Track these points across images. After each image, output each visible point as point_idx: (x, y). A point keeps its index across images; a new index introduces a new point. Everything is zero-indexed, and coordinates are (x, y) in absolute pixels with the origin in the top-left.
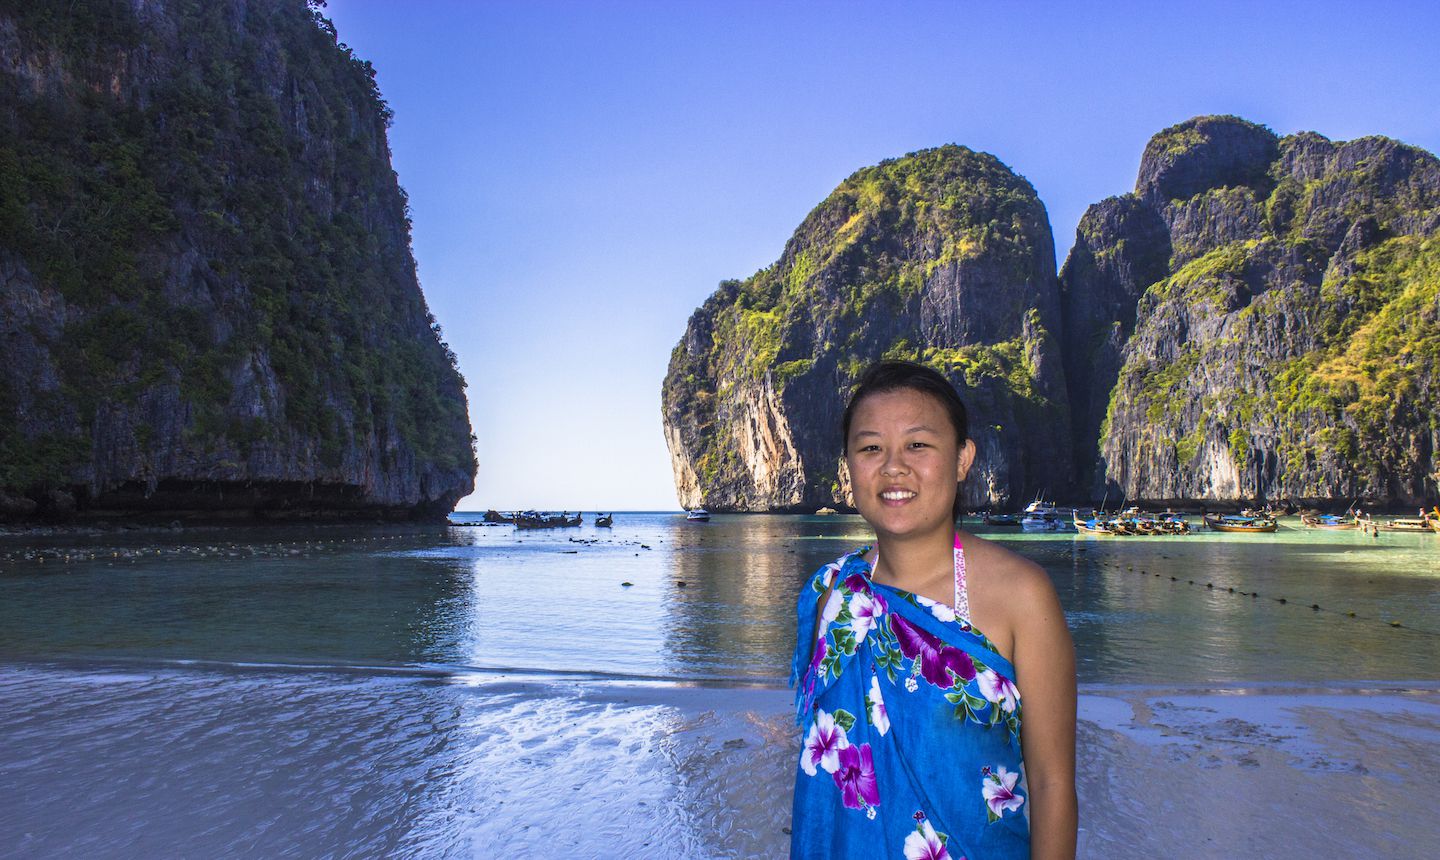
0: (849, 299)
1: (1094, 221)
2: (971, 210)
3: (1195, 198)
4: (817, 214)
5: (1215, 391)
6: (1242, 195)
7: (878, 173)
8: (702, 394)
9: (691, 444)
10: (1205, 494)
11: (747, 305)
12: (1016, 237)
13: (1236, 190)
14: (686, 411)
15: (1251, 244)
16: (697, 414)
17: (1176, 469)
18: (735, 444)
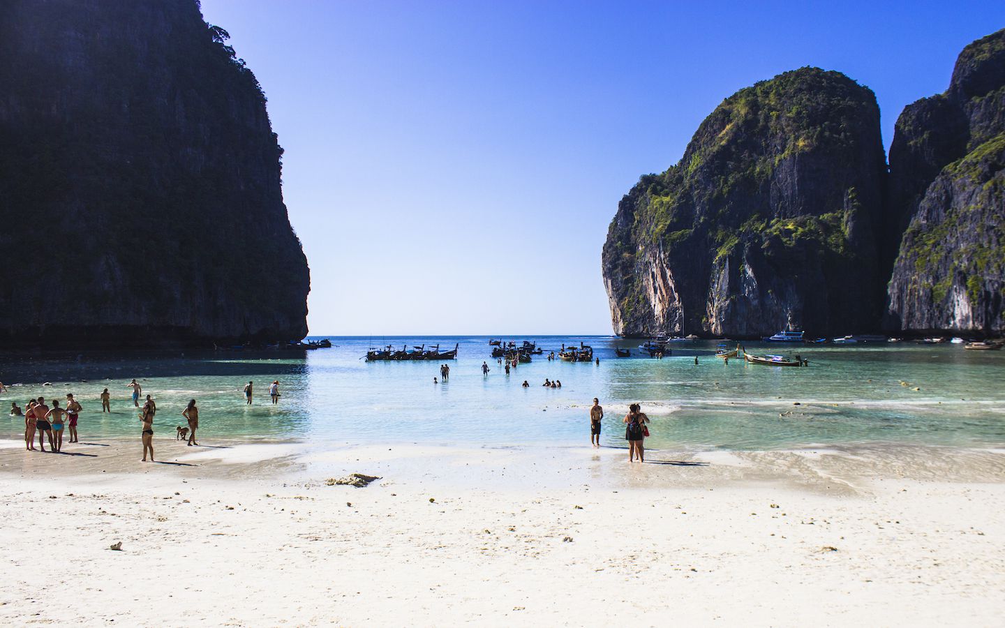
0: (719, 185)
1: (907, 118)
2: (809, 116)
3: (989, 95)
4: (706, 124)
5: (962, 246)
7: (750, 92)
8: (626, 255)
9: (618, 290)
10: (951, 326)
11: (655, 192)
12: (842, 134)
14: (615, 267)
16: (622, 269)
17: (931, 306)
18: (644, 290)
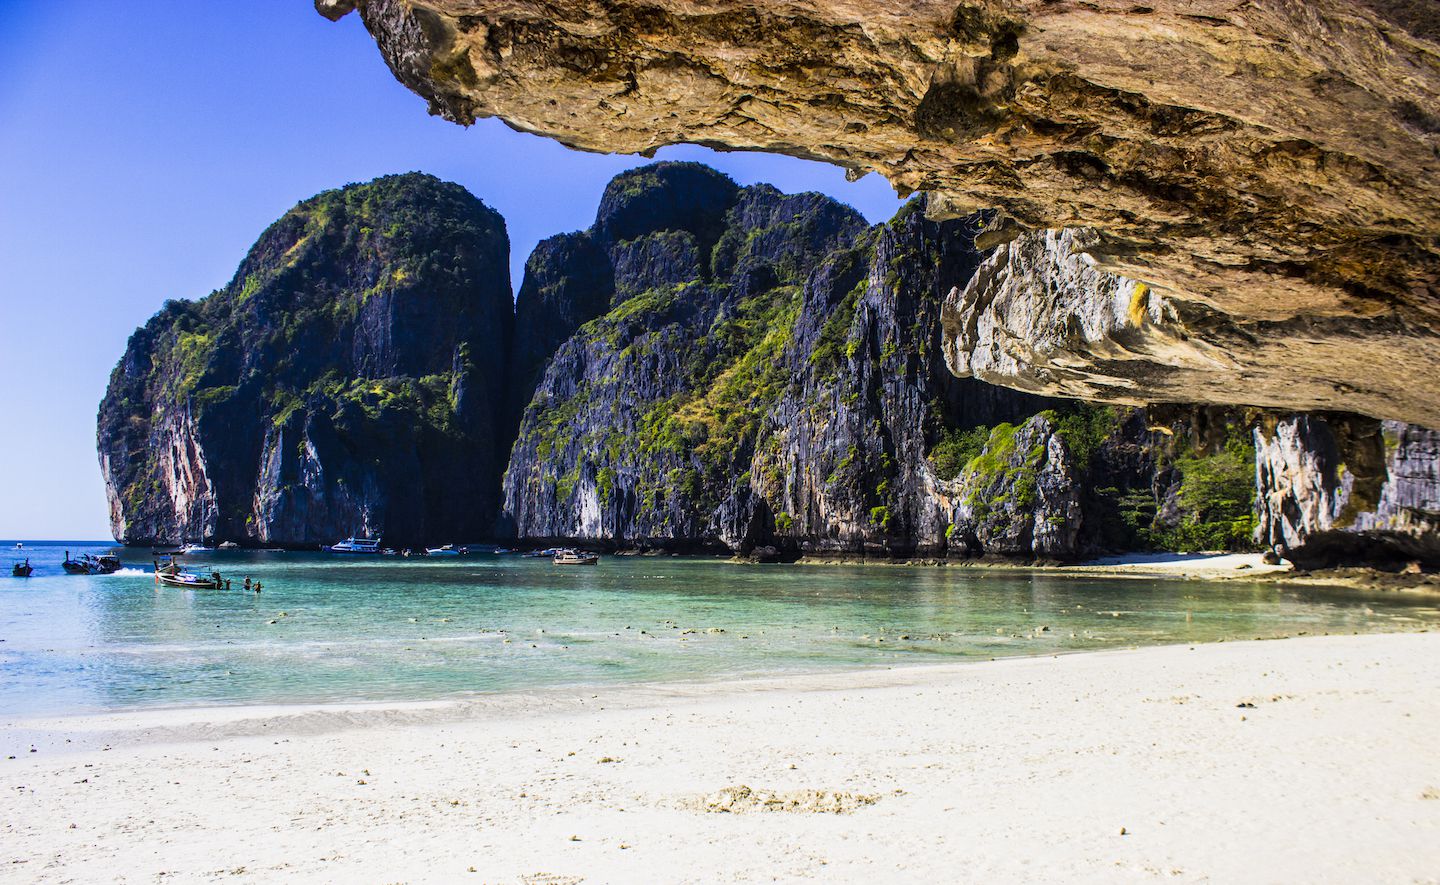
0: (281, 325)
1: (541, 257)
2: (413, 239)
3: (638, 239)
4: (269, 234)
5: (594, 430)
6: (680, 238)
7: (337, 196)
8: (135, 419)
9: (119, 472)
10: (577, 533)
11: (186, 327)
12: (456, 269)
13: (676, 234)
14: (117, 436)
15: (681, 286)
16: (128, 440)
17: (555, 507)
18: (160, 472)
